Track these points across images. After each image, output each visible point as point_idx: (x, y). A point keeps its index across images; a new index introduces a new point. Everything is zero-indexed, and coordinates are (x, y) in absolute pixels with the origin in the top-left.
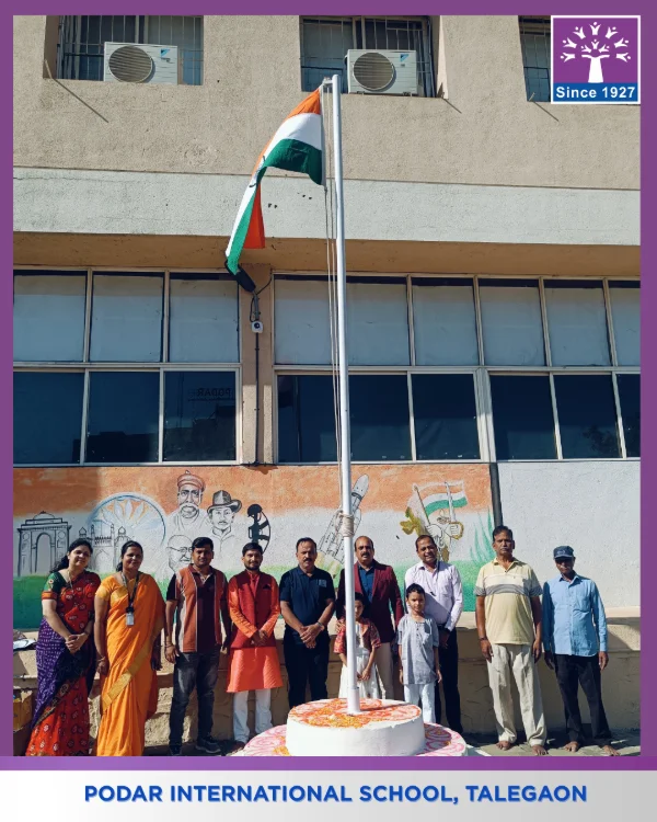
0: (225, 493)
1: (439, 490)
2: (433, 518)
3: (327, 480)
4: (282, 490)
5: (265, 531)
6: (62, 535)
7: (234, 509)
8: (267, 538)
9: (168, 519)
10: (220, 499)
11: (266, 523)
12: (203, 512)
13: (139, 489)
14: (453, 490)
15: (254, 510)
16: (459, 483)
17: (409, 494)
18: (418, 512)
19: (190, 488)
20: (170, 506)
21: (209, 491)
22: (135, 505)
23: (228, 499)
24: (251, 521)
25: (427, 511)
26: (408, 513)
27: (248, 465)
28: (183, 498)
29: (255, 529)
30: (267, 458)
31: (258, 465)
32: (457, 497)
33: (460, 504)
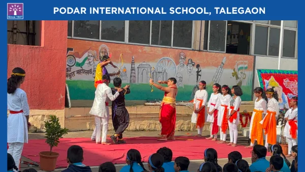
0: (191, 60)
1: (242, 63)
2: (240, 72)
3: (216, 58)
4: (205, 60)
5: (200, 73)
6: (149, 70)
7: (193, 65)
8: (200, 75)
9: (177, 67)
10: (190, 62)
11: (201, 71)
12: (185, 65)
13: (169, 56)
14: (245, 64)
15: (198, 66)
16: (246, 62)
17: (235, 64)
18: (236, 70)
19: (182, 57)
20: (177, 63)
21: (188, 58)
22: (168, 61)
23: (192, 62)
24: (197, 70)
25: (239, 70)
26: (234, 70)
27: (197, 51)
28: (180, 60)
29: (198, 72)
30: (202, 49)
31: (200, 51)
32: (246, 66)
33: (246, 68)
